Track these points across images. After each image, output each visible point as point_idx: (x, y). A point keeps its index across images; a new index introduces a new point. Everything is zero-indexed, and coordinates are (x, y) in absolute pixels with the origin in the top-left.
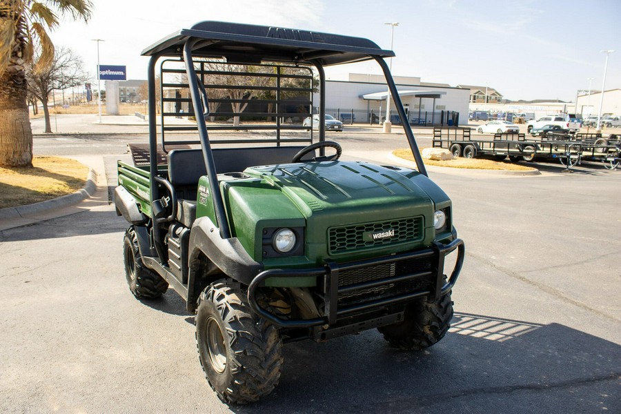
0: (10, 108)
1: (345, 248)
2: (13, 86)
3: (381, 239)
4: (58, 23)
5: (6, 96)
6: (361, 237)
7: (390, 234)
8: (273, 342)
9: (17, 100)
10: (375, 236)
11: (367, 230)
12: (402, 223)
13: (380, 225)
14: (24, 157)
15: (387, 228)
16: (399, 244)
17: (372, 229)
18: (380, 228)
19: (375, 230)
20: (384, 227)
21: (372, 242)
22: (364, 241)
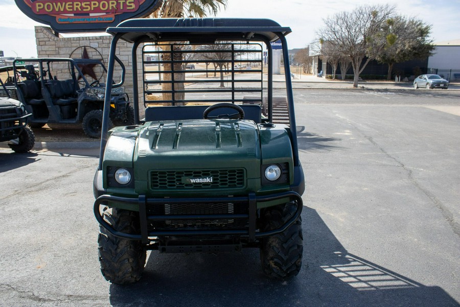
1: (166, 187)
3: (200, 183)
6: (180, 180)
7: (208, 180)
8: (123, 246)
10: (193, 181)
11: (187, 175)
12: (224, 172)
13: (200, 173)
15: (206, 175)
16: (220, 189)
17: (191, 175)
18: (197, 175)
19: (194, 176)
20: (203, 174)
21: (191, 185)
22: (183, 184)
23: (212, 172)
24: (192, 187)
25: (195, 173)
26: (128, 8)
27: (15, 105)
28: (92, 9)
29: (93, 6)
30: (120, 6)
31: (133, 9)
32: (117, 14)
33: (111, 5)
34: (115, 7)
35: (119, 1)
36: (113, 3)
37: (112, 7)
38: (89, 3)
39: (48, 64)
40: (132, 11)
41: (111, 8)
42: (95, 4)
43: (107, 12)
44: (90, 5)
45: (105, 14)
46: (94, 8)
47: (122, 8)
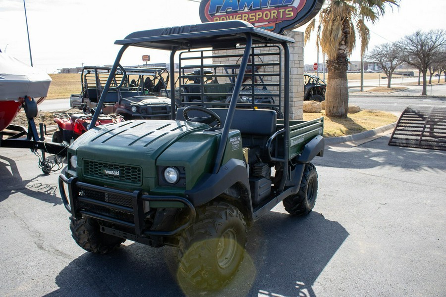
0: (334, 78)
1: (93, 174)
2: (337, 64)
4: (378, 18)
5: (333, 70)
6: (101, 170)
7: (116, 173)
9: (339, 73)
10: (107, 172)
12: (128, 168)
14: (339, 110)
16: (125, 183)
17: (107, 167)
18: (111, 167)
19: (109, 168)
20: (115, 168)
21: (106, 175)
22: (102, 174)
23: (121, 167)
24: (108, 178)
25: (110, 165)
26: (287, 16)
27: (167, 104)
28: (257, 19)
29: (257, 17)
30: (280, 15)
31: (292, 17)
32: (277, 22)
33: (272, 15)
34: (276, 16)
35: (280, 11)
36: (274, 13)
37: (274, 16)
38: (254, 14)
39: (215, 69)
40: (291, 19)
41: (272, 18)
42: (259, 15)
43: (269, 21)
44: (255, 16)
45: (267, 23)
46: (258, 18)
47: (281, 17)
